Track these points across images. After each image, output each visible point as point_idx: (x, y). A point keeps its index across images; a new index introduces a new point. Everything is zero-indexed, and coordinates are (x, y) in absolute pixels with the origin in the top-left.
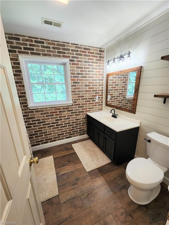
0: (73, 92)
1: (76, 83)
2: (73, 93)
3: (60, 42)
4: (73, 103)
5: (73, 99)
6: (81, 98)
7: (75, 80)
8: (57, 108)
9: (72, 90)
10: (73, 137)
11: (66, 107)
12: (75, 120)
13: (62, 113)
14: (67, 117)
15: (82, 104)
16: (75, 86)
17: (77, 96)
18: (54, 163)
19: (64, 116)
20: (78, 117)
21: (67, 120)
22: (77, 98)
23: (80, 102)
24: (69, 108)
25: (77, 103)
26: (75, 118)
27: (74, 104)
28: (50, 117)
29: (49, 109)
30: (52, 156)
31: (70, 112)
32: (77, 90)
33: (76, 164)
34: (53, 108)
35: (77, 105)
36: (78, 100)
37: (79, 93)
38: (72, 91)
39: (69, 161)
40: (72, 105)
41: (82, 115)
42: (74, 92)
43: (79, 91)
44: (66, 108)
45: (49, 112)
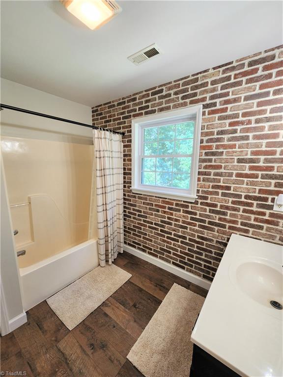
0: (203, 175)
1: (213, 154)
2: (202, 177)
3: (188, 77)
4: (197, 197)
5: (198, 191)
6: (220, 191)
7: (210, 147)
8: (167, 200)
9: (200, 170)
10: (187, 271)
11: (182, 203)
12: (199, 237)
13: (174, 212)
14: (181, 224)
15: (221, 207)
16: (210, 161)
17: (211, 184)
18: (121, 287)
19: (176, 220)
20: (206, 234)
21: (180, 229)
22: (210, 190)
23: (218, 200)
24: (187, 207)
25: (209, 201)
26: (197, 231)
27: (200, 201)
28: (154, 213)
29: (154, 198)
30: (131, 275)
31: (189, 216)
32: (213, 171)
33: (135, 321)
34: (161, 199)
35: (208, 205)
36: (211, 193)
37: (219, 177)
38: (199, 172)
39: (135, 306)
40: (196, 203)
41: (218, 232)
42: (205, 174)
43: (218, 173)
44: (183, 206)
45: (154, 203)
